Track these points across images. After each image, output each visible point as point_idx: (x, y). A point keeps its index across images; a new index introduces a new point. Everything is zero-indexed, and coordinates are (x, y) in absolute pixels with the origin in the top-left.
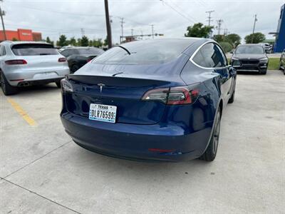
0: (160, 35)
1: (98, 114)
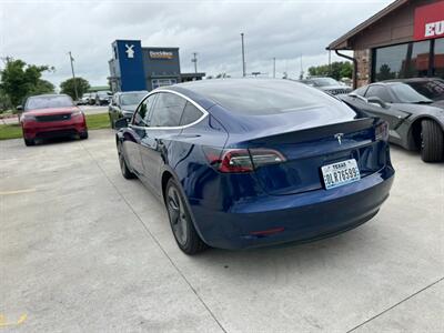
1: (338, 177)
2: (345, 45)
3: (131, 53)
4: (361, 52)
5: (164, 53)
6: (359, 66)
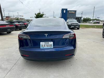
0: (22, 16)
1: (45, 46)
3: (65, 12)
5: (73, 12)
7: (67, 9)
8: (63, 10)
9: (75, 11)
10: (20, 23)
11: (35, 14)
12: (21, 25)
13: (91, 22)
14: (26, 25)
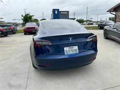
1: (70, 51)
2: (113, 10)
3: (56, 12)
4: (118, 13)
6: (117, 17)
7: (59, 9)
8: (54, 10)
9: (68, 12)
10: (5, 28)
11: (22, 16)
12: (7, 30)
13: (84, 23)
14: (13, 30)
